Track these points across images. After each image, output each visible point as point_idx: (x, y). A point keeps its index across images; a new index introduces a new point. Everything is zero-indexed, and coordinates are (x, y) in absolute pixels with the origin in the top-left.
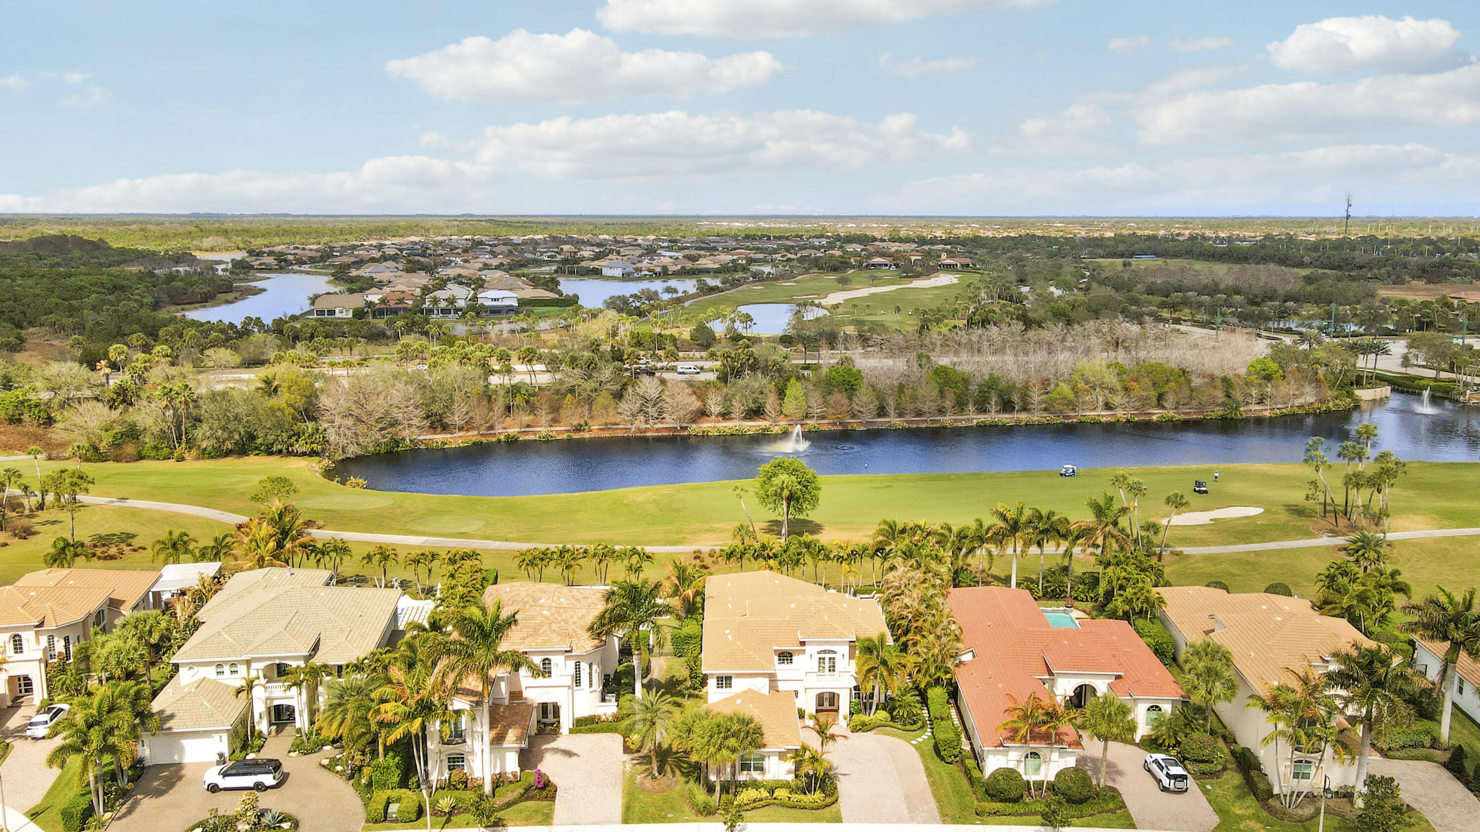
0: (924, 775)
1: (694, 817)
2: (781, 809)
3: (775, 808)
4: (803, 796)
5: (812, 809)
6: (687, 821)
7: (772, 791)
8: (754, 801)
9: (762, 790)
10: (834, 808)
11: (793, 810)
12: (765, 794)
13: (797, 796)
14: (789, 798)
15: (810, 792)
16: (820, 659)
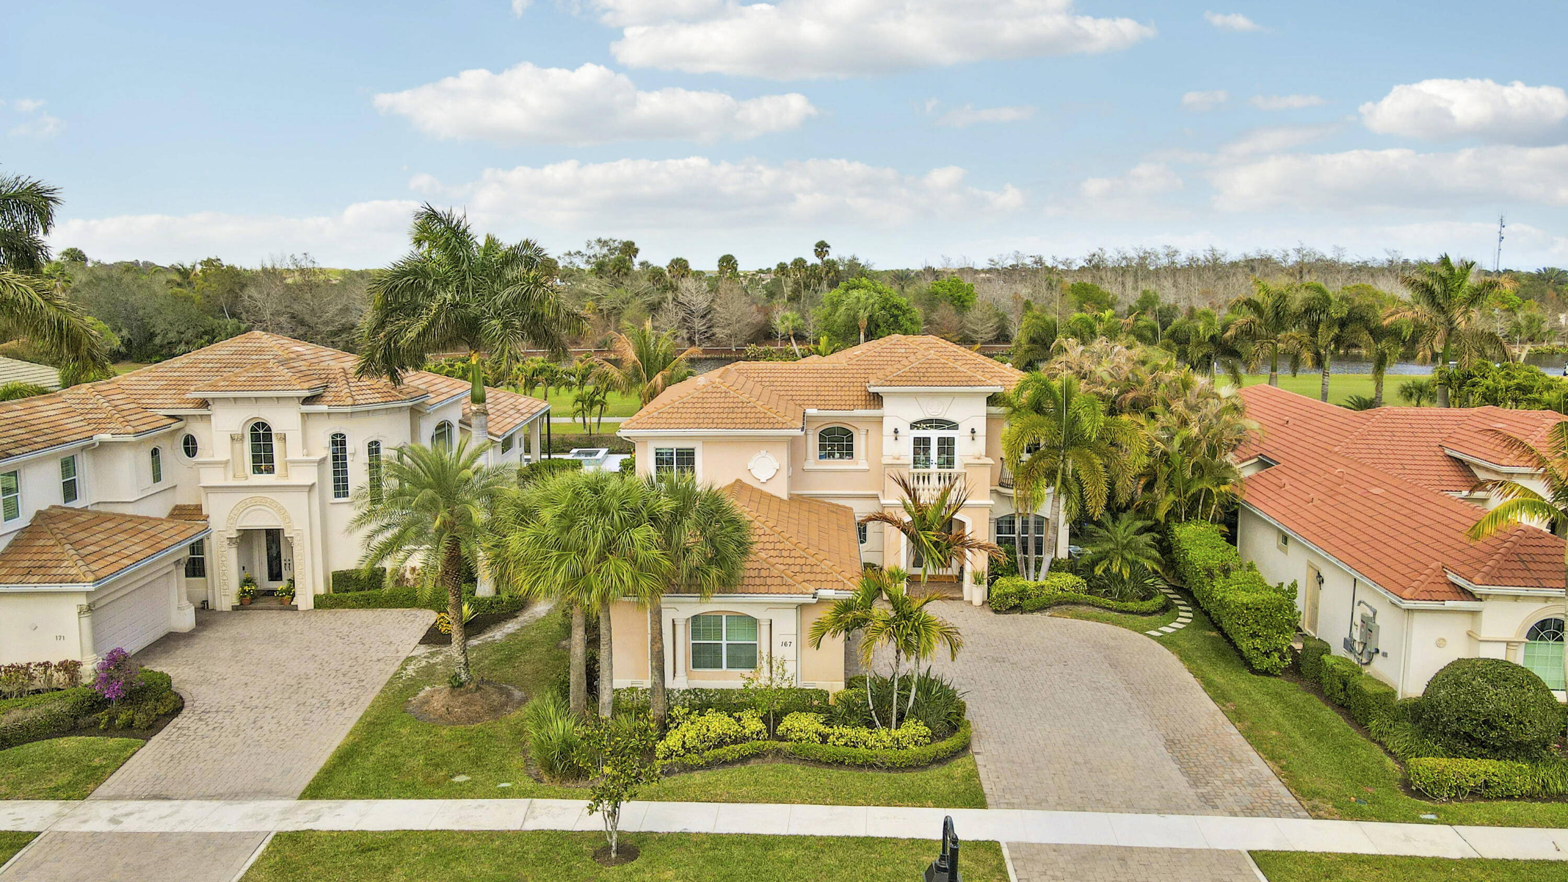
0: (1205, 696)
1: (529, 784)
2: (798, 769)
3: (780, 764)
4: (864, 732)
5: (893, 768)
6: (505, 794)
7: (772, 720)
8: (721, 743)
9: (747, 715)
10: (958, 768)
11: (834, 773)
12: (753, 724)
13: (847, 731)
14: (824, 738)
15: (886, 723)
16: (917, 441)
